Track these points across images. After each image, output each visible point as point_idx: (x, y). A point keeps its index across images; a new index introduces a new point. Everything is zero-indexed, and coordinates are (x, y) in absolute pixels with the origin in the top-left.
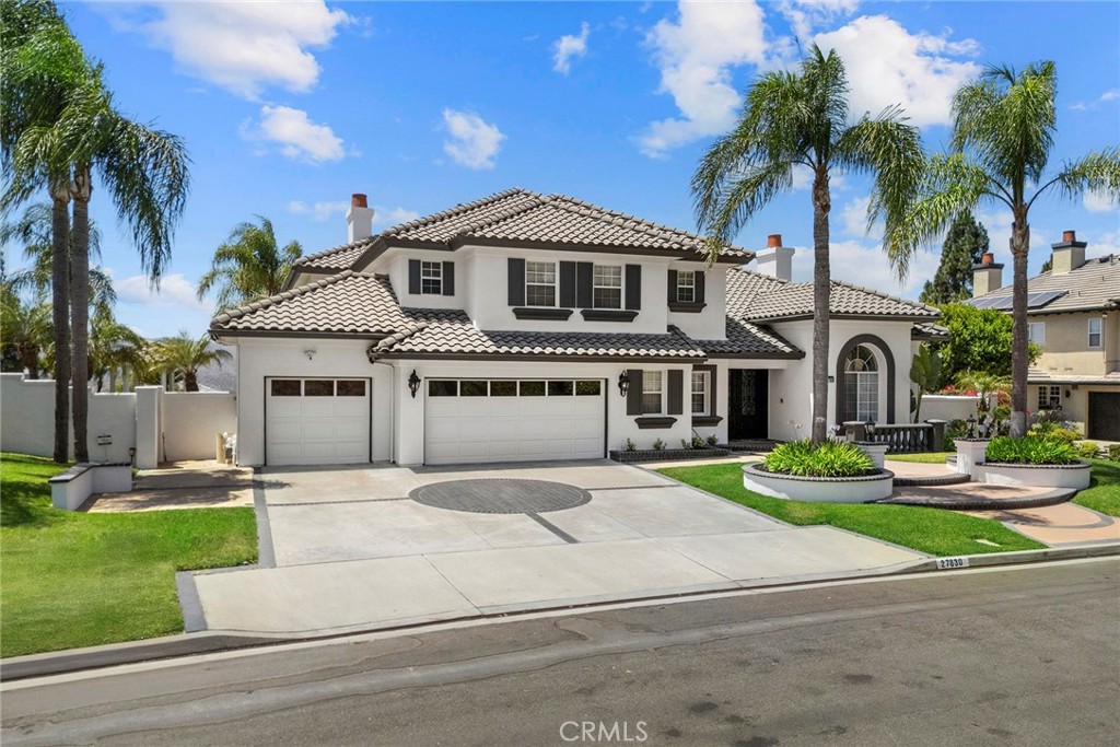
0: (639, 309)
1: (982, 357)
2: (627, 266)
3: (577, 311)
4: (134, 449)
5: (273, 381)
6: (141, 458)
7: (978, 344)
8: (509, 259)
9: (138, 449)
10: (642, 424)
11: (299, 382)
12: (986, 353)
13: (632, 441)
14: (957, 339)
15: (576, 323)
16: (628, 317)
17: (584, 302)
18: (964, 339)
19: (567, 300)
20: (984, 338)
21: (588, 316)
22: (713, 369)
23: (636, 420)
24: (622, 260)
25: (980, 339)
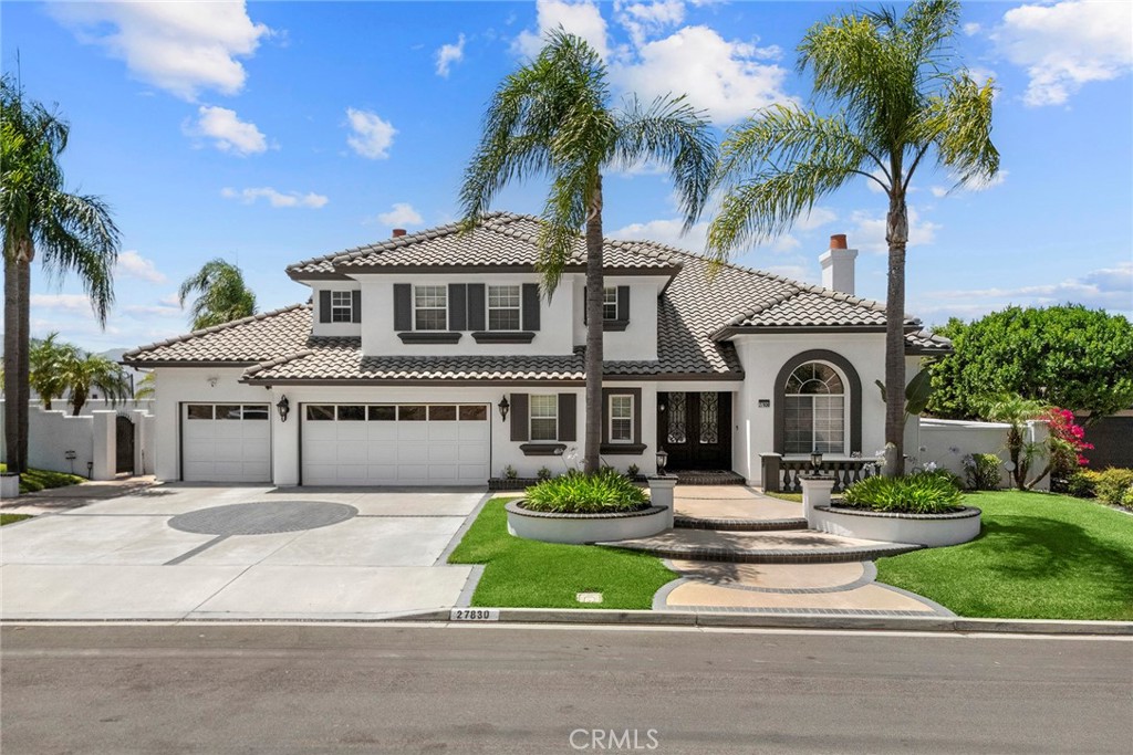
0: (539, 329)
1: (1059, 374)
2: (524, 285)
3: (467, 335)
4: (91, 463)
5: (189, 407)
6: (97, 471)
7: (1052, 357)
8: (395, 285)
9: (95, 462)
10: (528, 450)
11: (211, 407)
12: (1064, 369)
13: (513, 469)
14: (1024, 351)
15: (467, 346)
16: (527, 338)
17: (476, 325)
18: (1034, 351)
19: (457, 324)
20: (1060, 350)
21: (481, 338)
22: (637, 392)
23: (521, 447)
24: (519, 280)
25: (1056, 350)
